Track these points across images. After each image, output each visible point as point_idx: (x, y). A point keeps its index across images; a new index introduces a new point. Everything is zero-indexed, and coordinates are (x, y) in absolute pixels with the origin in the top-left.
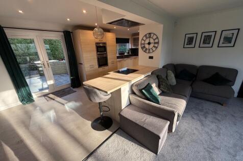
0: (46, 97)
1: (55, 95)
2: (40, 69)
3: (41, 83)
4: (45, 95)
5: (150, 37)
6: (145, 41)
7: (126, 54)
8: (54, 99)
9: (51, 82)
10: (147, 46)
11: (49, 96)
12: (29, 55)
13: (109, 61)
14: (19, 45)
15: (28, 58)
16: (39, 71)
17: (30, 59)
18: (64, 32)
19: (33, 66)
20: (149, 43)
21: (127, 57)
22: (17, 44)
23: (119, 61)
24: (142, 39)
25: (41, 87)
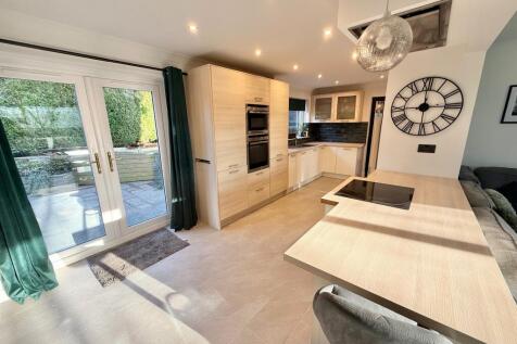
0: (97, 267)
1: (123, 256)
2: (81, 170)
3: (80, 208)
4: (94, 260)
5: (429, 89)
6: (406, 100)
7: (298, 137)
8: (122, 278)
9: (113, 216)
10: (415, 116)
11: (105, 261)
12: (54, 133)
13: (273, 155)
14: (34, 110)
15: (50, 142)
16: (77, 176)
17: (55, 142)
18: (164, 70)
19: (63, 160)
20: (424, 107)
21: (303, 143)
22: (27, 108)
23: (293, 155)
24: (399, 96)
25: (79, 228)
